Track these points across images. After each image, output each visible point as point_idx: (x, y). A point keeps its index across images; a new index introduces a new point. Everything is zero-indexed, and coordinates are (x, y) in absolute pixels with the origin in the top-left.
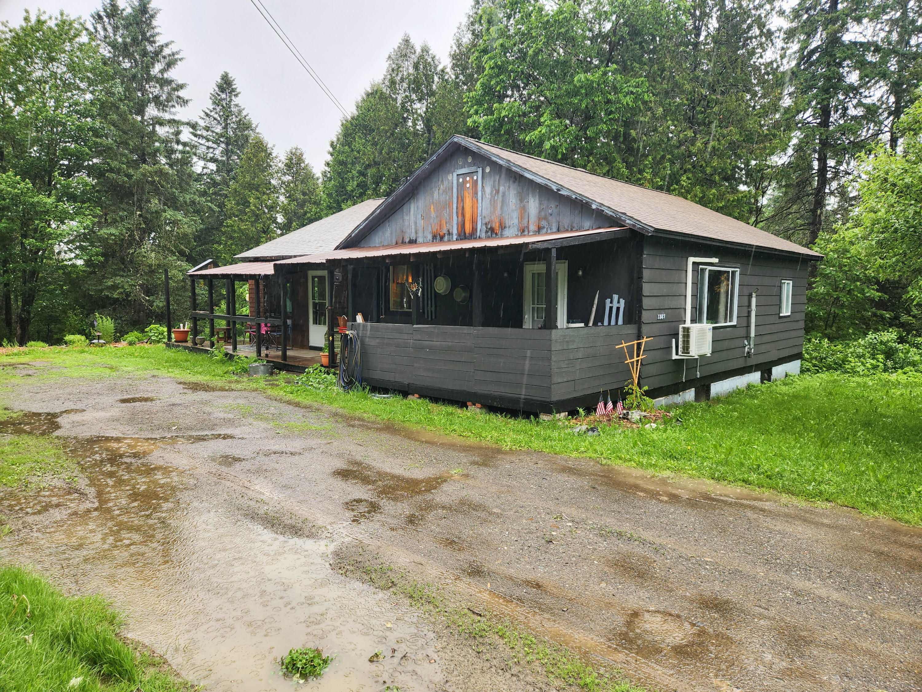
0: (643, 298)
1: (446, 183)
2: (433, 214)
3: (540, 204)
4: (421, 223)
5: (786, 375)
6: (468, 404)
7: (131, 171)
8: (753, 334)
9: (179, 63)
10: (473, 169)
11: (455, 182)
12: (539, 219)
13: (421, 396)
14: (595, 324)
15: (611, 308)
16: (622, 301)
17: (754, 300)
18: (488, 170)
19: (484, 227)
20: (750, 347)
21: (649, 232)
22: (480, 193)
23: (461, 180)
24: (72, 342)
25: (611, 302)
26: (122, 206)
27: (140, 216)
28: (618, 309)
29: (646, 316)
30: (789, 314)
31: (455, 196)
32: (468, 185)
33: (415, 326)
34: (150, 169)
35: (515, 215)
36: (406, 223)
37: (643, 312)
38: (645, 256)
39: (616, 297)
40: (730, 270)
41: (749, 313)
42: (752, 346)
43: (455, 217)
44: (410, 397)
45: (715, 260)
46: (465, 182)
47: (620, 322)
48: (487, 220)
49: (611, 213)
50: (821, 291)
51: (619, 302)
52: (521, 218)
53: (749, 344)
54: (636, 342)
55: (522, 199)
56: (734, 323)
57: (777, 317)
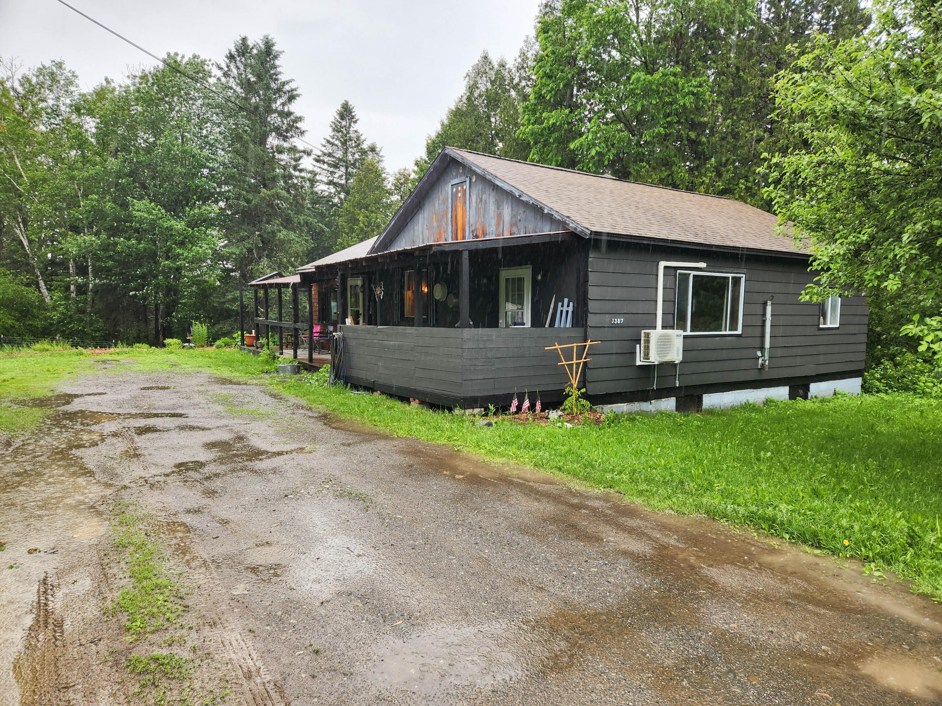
0: (589, 302)
1: (444, 193)
2: (435, 224)
3: (512, 210)
4: (426, 232)
5: (835, 394)
6: (411, 399)
7: (250, 197)
8: (767, 345)
9: (297, 98)
10: (463, 179)
11: (450, 192)
12: (512, 226)
13: (383, 393)
14: (550, 326)
15: (562, 311)
16: (571, 304)
17: (769, 309)
18: (474, 179)
19: (471, 235)
20: (764, 359)
21: (587, 235)
22: (468, 202)
23: (454, 190)
24: (170, 345)
25: (562, 306)
26: (243, 227)
27: (259, 235)
28: (567, 312)
29: (592, 320)
30: (838, 326)
31: (450, 205)
32: (460, 195)
33: (379, 327)
34: (269, 192)
35: (494, 222)
36: (416, 234)
37: (589, 315)
38: (590, 259)
39: (566, 300)
40: (730, 275)
41: (764, 322)
42: (767, 357)
43: (450, 226)
44: (375, 393)
45: (703, 265)
46: (457, 192)
47: (569, 325)
48: (473, 228)
49: (558, 217)
50: (928, 305)
51: (568, 306)
52: (498, 224)
53: (763, 355)
54: (575, 344)
55: (499, 206)
56: (739, 332)
57: (816, 327)
